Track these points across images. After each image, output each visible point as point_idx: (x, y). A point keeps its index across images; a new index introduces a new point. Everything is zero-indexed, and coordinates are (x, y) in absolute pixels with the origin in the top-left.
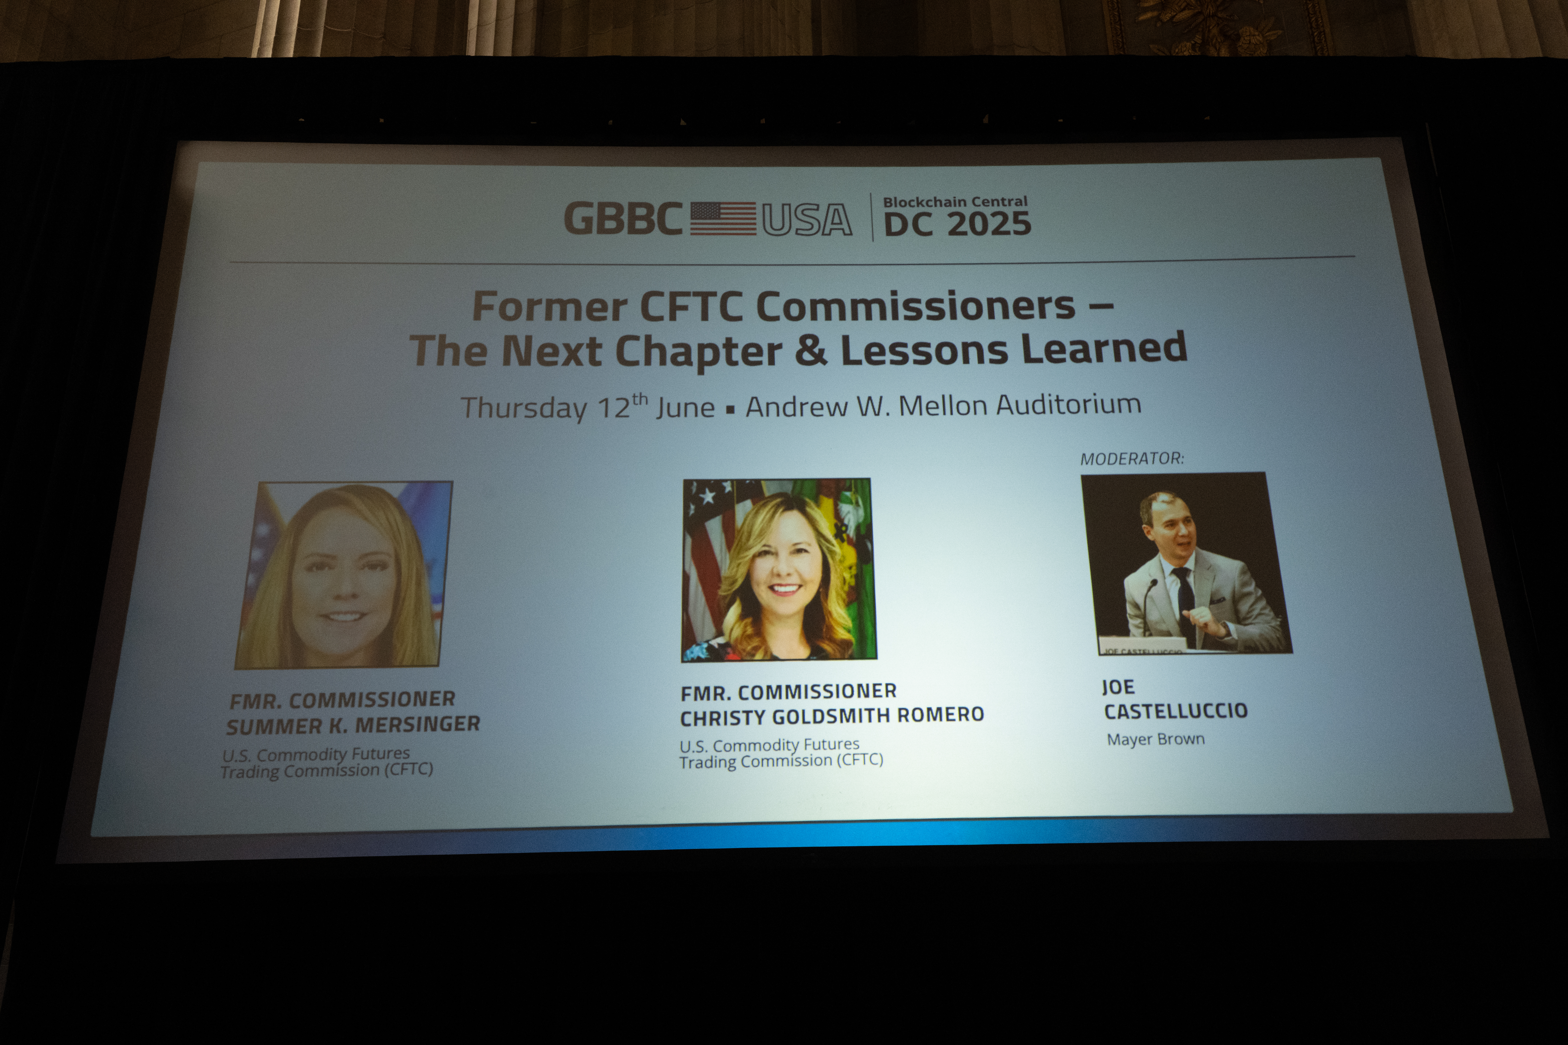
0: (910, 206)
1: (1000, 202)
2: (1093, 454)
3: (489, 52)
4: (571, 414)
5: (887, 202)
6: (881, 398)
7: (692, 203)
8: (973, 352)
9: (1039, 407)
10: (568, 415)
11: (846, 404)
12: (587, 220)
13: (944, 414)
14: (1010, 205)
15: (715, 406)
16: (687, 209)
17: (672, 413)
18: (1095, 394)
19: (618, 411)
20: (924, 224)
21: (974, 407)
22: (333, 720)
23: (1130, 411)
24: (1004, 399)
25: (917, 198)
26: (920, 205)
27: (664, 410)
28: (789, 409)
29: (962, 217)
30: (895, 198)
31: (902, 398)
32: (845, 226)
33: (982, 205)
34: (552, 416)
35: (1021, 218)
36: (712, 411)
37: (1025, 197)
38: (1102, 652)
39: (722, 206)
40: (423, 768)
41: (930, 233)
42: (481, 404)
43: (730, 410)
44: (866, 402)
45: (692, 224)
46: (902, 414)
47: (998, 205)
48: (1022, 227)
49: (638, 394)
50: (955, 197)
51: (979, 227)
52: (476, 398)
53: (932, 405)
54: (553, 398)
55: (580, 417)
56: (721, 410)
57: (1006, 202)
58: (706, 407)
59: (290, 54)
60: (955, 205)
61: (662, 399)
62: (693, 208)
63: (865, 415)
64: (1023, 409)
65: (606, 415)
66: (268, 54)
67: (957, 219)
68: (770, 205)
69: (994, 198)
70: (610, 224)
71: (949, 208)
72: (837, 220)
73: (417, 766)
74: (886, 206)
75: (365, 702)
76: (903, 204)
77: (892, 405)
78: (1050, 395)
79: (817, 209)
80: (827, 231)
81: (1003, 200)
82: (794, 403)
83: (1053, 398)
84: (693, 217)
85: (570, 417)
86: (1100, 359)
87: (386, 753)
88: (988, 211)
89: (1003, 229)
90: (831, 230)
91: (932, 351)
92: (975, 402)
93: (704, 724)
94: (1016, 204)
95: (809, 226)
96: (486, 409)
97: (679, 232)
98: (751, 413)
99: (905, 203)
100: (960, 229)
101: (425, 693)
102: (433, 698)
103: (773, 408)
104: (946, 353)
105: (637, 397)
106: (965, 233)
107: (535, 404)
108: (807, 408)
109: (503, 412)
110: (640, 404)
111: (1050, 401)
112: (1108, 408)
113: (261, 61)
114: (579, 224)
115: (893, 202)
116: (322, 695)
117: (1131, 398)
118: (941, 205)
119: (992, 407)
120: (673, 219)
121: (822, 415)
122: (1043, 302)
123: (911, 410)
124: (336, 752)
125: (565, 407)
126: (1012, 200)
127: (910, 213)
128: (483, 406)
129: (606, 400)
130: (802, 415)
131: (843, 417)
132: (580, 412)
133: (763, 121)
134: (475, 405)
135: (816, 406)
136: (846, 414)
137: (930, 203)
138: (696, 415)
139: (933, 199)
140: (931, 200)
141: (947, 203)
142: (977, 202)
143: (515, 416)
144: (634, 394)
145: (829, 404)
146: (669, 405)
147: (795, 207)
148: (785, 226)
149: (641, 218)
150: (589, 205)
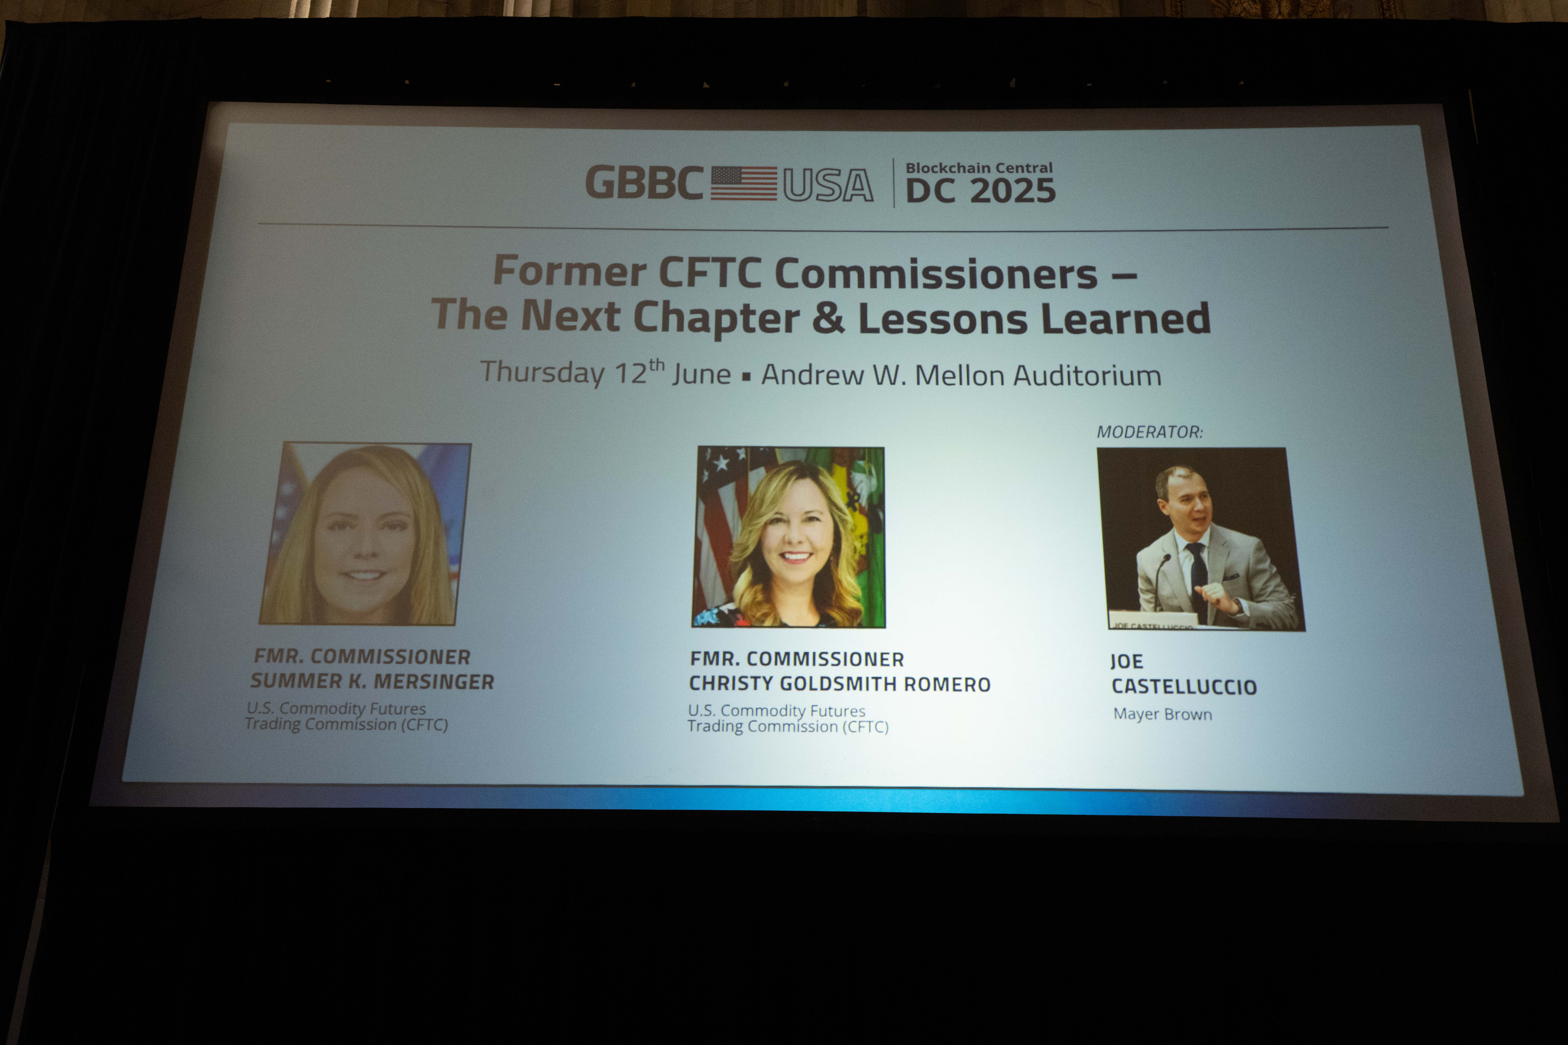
0: (933, 172)
1: (1025, 169)
2: (1110, 427)
3: (527, 13)
4: (588, 379)
5: (910, 168)
6: (898, 366)
7: (713, 168)
8: (992, 321)
9: (1057, 378)
10: (586, 380)
11: (863, 372)
12: (609, 184)
13: (961, 384)
14: (1034, 171)
15: (731, 374)
16: (708, 174)
17: (688, 379)
18: (1114, 366)
19: (635, 376)
20: (947, 190)
21: (990, 377)
22: (352, 676)
23: (1150, 384)
24: (1022, 369)
25: (941, 164)
26: (943, 171)
27: (681, 376)
28: (805, 377)
29: (986, 184)
30: (918, 164)
31: (919, 367)
32: (866, 191)
33: (1006, 172)
34: (569, 380)
35: (1045, 185)
36: (728, 378)
37: (1051, 164)
38: (1112, 626)
39: (743, 170)
40: (440, 725)
41: (952, 200)
42: (500, 368)
43: (746, 377)
44: (883, 371)
45: (713, 188)
46: (918, 383)
47: (1023, 171)
48: (1046, 195)
49: (655, 360)
50: (978, 164)
51: (1002, 194)
52: (495, 362)
53: (949, 375)
54: (571, 363)
55: (598, 382)
56: (736, 376)
57: (1031, 169)
58: (722, 373)
59: (327, 14)
60: (979, 172)
61: (678, 365)
62: (714, 172)
63: (881, 383)
64: (1040, 380)
65: (623, 381)
66: (306, 14)
67: (980, 186)
68: (792, 170)
69: (1018, 164)
70: (631, 188)
71: (973, 174)
72: (858, 186)
73: (432, 723)
74: (908, 172)
75: (384, 658)
77: (908, 374)
78: (1068, 366)
79: (839, 175)
80: (848, 197)
81: (1028, 166)
82: (810, 371)
83: (1072, 369)
84: (714, 181)
85: (587, 382)
86: (1121, 330)
87: (403, 708)
88: (1012, 177)
89: (1027, 196)
90: (852, 195)
91: (950, 320)
92: (992, 373)
93: (713, 688)
94: (1041, 171)
95: (831, 192)
96: (505, 372)
97: (699, 196)
98: (767, 381)
99: (927, 169)
100: (983, 196)
101: (441, 652)
102: (448, 657)
103: (789, 375)
104: (965, 322)
105: (654, 362)
106: (988, 200)
107: (553, 368)
108: (823, 377)
109: (521, 376)
110: (657, 369)
111: (1069, 372)
112: (1127, 380)
113: (298, 21)
114: (599, 188)
115: (916, 168)
116: (343, 651)
117: (1152, 370)
118: (964, 172)
119: (1010, 378)
120: (694, 183)
121: (837, 383)
122: (1065, 271)
123: (928, 379)
124: (355, 706)
125: (583, 371)
126: (1037, 166)
127: (932, 179)
128: (502, 370)
129: (623, 365)
130: (818, 383)
131: (859, 385)
132: (597, 377)
133: (786, 84)
134: (494, 368)
135: (832, 374)
136: (862, 382)
137: (953, 169)
138: (712, 382)
139: (956, 165)
140: (954, 166)
141: (971, 169)
142: (1002, 168)
143: (533, 380)
144: (651, 360)
145: (846, 372)
146: (685, 370)
147: (817, 172)
148: (806, 191)
149: (662, 182)
150: (611, 168)
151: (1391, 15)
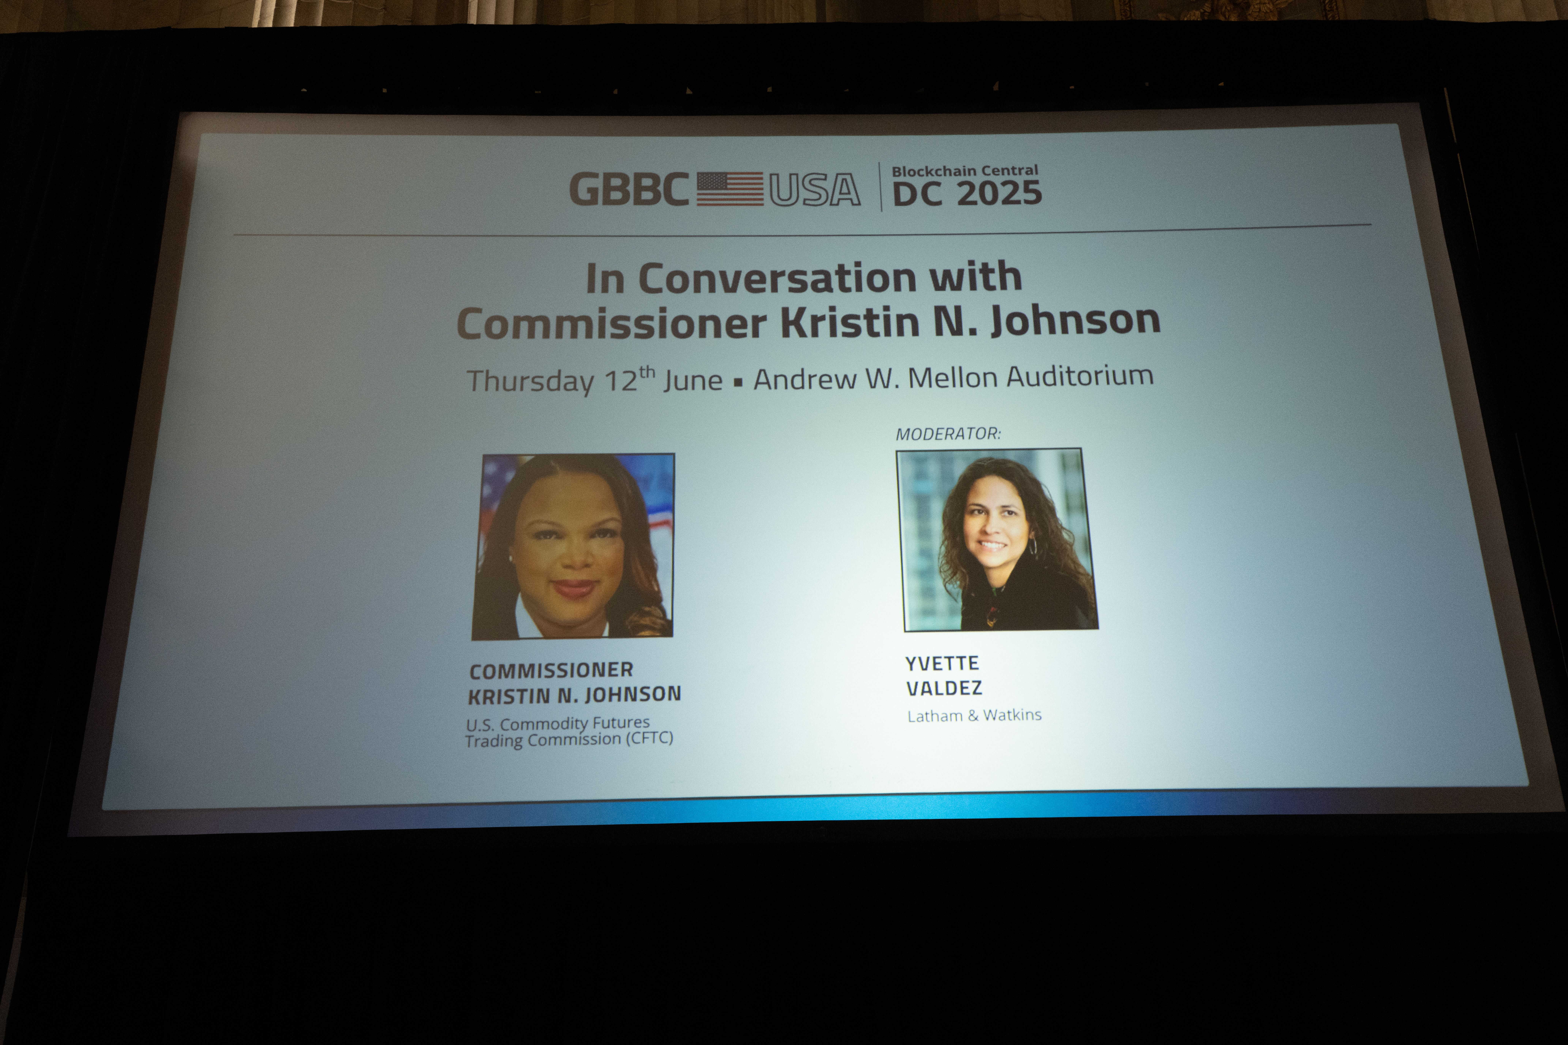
0: (919, 175)
1: (1011, 171)
3: (491, 20)
4: (577, 387)
5: (896, 171)
6: (890, 370)
7: (698, 173)
9: (1050, 379)
10: (575, 389)
11: (855, 376)
12: (593, 191)
13: (954, 386)
14: (1020, 174)
15: (723, 379)
16: (693, 179)
17: (679, 386)
18: (1106, 366)
19: (625, 384)
20: (933, 194)
21: (984, 379)
23: (1142, 383)
24: (1014, 370)
25: (927, 167)
26: (929, 175)
27: (671, 382)
28: (798, 382)
29: (972, 187)
30: (904, 168)
31: (912, 370)
32: (853, 195)
33: (992, 175)
34: (558, 389)
35: (1031, 187)
36: (720, 384)
37: (1036, 166)
39: (729, 176)
41: (939, 203)
42: (487, 378)
43: (738, 382)
44: (875, 374)
45: (699, 194)
46: (912, 386)
47: (1009, 174)
48: (1032, 197)
49: (645, 367)
50: (964, 166)
51: (989, 196)
52: (482, 372)
53: (941, 377)
54: (560, 371)
55: (587, 390)
56: (728, 382)
57: (1017, 171)
58: (714, 380)
59: (291, 24)
60: (965, 175)
61: (669, 372)
62: (700, 178)
63: (874, 387)
64: (1033, 380)
65: (613, 389)
66: (269, 24)
67: (966, 188)
68: (778, 175)
69: (1004, 167)
70: (616, 195)
71: (959, 177)
72: (845, 190)
74: (894, 175)
76: (912, 173)
77: (901, 377)
78: (1061, 367)
79: (825, 179)
80: (835, 201)
81: (1013, 168)
82: (802, 375)
83: (1064, 369)
84: (700, 187)
85: (577, 390)
88: (998, 180)
89: (1013, 198)
90: (839, 200)
92: (985, 374)
94: (1027, 173)
95: (817, 196)
96: (492, 382)
97: (685, 202)
98: (759, 386)
99: (914, 173)
100: (970, 199)
103: (781, 381)
105: (645, 369)
106: (974, 203)
107: (542, 377)
108: (815, 381)
109: (509, 385)
110: (648, 376)
111: (1061, 373)
112: (1120, 379)
113: (261, 30)
114: (584, 195)
115: (902, 171)
117: (1143, 369)
118: (950, 175)
119: (1003, 379)
120: (679, 189)
121: (830, 388)
123: (921, 381)
125: (572, 380)
126: (1023, 168)
127: (919, 183)
128: (490, 380)
129: (613, 373)
130: (810, 387)
131: (851, 389)
132: (587, 385)
133: (770, 90)
134: (481, 378)
135: (824, 379)
136: (855, 386)
137: (939, 173)
138: (704, 388)
139: (942, 168)
140: (940, 170)
141: (957, 172)
142: (987, 171)
143: (522, 389)
144: (641, 367)
145: (838, 376)
146: (676, 377)
147: (803, 177)
148: (793, 196)
149: (647, 189)
150: (595, 175)
151: (1333, 16)
